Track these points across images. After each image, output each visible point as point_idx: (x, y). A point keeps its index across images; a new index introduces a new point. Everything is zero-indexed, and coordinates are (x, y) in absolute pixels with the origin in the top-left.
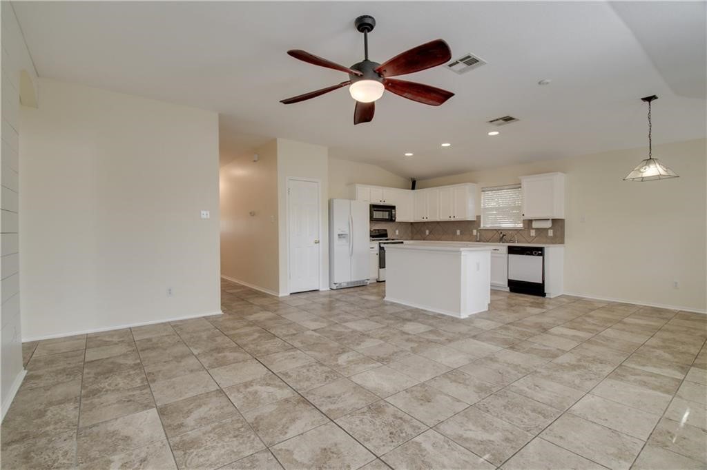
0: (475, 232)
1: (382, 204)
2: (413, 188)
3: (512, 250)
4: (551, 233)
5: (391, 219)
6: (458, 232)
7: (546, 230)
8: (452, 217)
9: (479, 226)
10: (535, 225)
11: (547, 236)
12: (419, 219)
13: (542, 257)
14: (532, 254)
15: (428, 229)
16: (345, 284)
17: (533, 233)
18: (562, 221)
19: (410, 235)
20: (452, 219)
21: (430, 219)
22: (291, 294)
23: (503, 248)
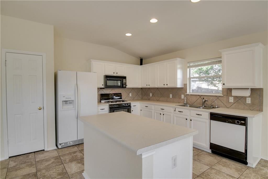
0: (183, 96)
1: (115, 75)
2: (141, 64)
3: (214, 117)
4: (249, 101)
5: (123, 86)
6: (171, 96)
7: (245, 98)
8: (166, 85)
9: (186, 92)
10: (234, 93)
11: (245, 103)
12: (145, 86)
13: (244, 127)
14: (234, 123)
15: (151, 92)
16: (71, 143)
17: (231, 100)
18: (261, 90)
19: (141, 96)
20: (166, 86)
21: (152, 86)
22: (9, 157)
23: (206, 114)
